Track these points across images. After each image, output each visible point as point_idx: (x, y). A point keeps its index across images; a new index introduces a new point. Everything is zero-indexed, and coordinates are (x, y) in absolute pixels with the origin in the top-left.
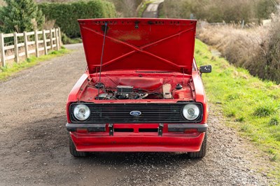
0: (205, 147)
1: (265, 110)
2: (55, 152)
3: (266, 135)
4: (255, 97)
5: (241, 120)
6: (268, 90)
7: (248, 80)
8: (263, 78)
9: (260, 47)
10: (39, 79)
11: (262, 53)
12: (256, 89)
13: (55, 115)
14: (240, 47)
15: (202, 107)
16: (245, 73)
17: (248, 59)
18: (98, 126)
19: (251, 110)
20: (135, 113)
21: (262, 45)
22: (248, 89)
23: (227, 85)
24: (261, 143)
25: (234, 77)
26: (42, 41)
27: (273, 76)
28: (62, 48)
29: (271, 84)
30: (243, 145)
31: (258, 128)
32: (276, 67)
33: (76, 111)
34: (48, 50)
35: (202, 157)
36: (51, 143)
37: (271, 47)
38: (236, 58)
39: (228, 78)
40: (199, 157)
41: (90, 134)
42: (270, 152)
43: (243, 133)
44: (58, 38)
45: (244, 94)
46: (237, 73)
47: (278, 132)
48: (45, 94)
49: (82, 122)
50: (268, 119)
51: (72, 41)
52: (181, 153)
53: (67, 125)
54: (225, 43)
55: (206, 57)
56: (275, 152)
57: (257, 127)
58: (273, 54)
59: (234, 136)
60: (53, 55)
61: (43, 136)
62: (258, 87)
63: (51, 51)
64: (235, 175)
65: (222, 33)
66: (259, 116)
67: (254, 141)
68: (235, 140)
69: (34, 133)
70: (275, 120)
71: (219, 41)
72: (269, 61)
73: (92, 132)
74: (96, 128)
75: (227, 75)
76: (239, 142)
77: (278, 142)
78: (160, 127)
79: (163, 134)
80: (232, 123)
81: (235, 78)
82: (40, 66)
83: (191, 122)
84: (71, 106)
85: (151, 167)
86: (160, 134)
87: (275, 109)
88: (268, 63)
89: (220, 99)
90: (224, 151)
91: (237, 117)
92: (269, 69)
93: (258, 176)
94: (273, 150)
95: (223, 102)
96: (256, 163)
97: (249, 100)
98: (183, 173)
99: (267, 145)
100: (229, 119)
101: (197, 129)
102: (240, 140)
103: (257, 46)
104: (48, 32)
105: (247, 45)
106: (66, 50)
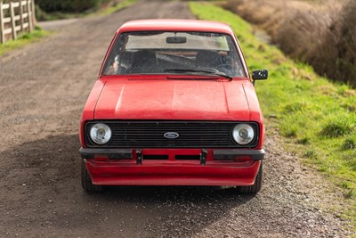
0: (260, 179)
1: (337, 128)
2: (60, 186)
3: (339, 163)
4: (323, 108)
5: (304, 142)
6: (340, 97)
7: (312, 83)
8: (333, 78)
9: (329, 30)
10: (13, 79)
11: (332, 41)
12: (325, 96)
13: (48, 134)
14: (300, 29)
15: (257, 127)
16: (307, 71)
17: (311, 47)
18: (122, 151)
19: (318, 126)
20: (171, 135)
21: (332, 28)
22: (312, 96)
23: (283, 90)
24: (332, 174)
25: (292, 77)
26: (8, 20)
27: (347, 75)
28: (37, 28)
29: (345, 88)
30: (308, 176)
31: (327, 153)
32: (352, 61)
33: (93, 133)
34: (17, 32)
35: (256, 193)
36: (51, 173)
37: (345, 32)
38: (293, 46)
39: (284, 79)
40: (251, 192)
41: (111, 162)
42: (345, 186)
43: (307, 160)
44: (30, 13)
45: (308, 103)
46: (296, 71)
47: (355, 159)
48: (27, 102)
49: (101, 146)
50: (341, 141)
51: (48, 17)
52: (227, 187)
53: (81, 150)
54: (276, 22)
55: (251, 46)
56: (351, 185)
57: (327, 151)
58: (348, 42)
59: (296, 164)
60: (26, 40)
61: (38, 164)
62: (326, 93)
63: (21, 35)
64: (300, 215)
65: (271, 6)
66: (329, 136)
67: (322, 171)
68: (297, 170)
69: (25, 158)
70: (351, 142)
71: (268, 18)
72: (342, 53)
73: (114, 159)
74: (120, 154)
75: (283, 74)
76: (304, 172)
77: (354, 173)
78: (203, 153)
79: (207, 163)
80: (292, 146)
81: (294, 80)
82: (9, 58)
83: (242, 147)
84: (87, 125)
85: (190, 205)
86: (203, 162)
87: (351, 126)
88: (340, 56)
89: (275, 111)
90: (284, 184)
91: (300, 138)
92: (341, 64)
93: (329, 217)
94: (348, 183)
95: (279, 116)
96: (326, 200)
97: (315, 113)
98: (233, 214)
99: (341, 176)
100: (289, 140)
101: (251, 156)
102: (304, 170)
103: (324, 29)
104: (17, 5)
105: (309, 26)
106: (43, 32)
